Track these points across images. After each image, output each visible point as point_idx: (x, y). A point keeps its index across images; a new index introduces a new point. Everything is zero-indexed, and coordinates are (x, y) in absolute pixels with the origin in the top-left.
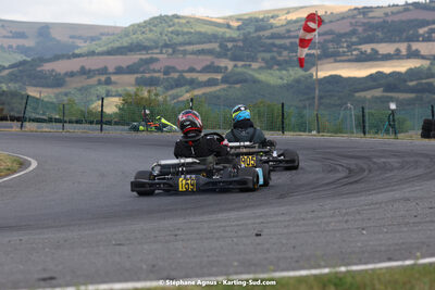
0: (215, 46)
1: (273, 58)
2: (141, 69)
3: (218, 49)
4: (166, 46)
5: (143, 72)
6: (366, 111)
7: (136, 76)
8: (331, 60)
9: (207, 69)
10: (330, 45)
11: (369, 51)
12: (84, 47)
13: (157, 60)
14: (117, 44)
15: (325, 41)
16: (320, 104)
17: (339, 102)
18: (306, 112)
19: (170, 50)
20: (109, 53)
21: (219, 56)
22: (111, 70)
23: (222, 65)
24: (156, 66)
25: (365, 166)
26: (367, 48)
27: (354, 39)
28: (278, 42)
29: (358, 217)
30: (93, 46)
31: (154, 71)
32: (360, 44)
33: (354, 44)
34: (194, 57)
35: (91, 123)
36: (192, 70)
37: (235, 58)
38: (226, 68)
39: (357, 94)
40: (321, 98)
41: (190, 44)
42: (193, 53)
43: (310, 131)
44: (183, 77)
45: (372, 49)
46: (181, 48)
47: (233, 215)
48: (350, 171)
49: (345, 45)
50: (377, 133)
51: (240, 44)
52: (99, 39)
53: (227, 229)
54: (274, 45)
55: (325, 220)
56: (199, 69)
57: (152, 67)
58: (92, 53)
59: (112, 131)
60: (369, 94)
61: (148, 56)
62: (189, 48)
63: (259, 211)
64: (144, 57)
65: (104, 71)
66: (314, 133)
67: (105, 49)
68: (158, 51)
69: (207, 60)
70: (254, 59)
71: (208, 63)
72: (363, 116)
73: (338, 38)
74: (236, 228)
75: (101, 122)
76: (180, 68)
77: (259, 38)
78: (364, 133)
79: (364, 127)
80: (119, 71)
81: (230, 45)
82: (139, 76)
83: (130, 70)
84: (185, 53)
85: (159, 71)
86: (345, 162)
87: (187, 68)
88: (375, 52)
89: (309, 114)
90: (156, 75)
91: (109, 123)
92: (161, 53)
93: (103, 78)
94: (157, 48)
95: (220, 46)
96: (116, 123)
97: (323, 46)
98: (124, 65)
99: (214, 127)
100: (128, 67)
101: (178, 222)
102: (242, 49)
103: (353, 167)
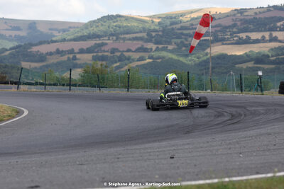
0: (144, 35)
1: (182, 42)
2: (96, 50)
3: (146, 37)
4: (112, 35)
5: (98, 52)
6: (243, 76)
7: (92, 54)
8: (220, 43)
9: (138, 50)
10: (219, 34)
11: (245, 37)
12: (58, 36)
13: (106, 44)
14: (80, 34)
15: (216, 31)
16: (213, 73)
17: (225, 71)
18: (204, 77)
19: (115, 38)
20: (75, 40)
21: (147, 41)
22: (76, 51)
23: (149, 47)
24: (106, 48)
25: (242, 113)
26: (243, 35)
27: (235, 30)
28: (185, 32)
29: (237, 146)
30: (64, 36)
31: (104, 51)
32: (239, 33)
33: (234, 33)
34: (130, 42)
35: (63, 85)
36: (129, 50)
37: (157, 43)
38: (151, 49)
39: (237, 66)
40: (213, 68)
41: (127, 33)
42: (130, 39)
43: (206, 90)
44: (124, 55)
45: (247, 36)
46: (123, 36)
47: (156, 144)
48: (232, 115)
49: (229, 33)
50: (250, 91)
51: (160, 33)
52: (69, 31)
53: (152, 154)
54: (182, 34)
55: (216, 148)
56: (134, 50)
57: (103, 48)
58: (64, 40)
59: (77, 91)
60: (244, 66)
61: (100, 42)
62: (127, 36)
63: (173, 142)
64: (97, 42)
65: (71, 51)
66: (209, 91)
67: (72, 37)
68: (107, 38)
69: (139, 44)
70: (170, 43)
71: (140, 46)
72: (241, 80)
73: (225, 29)
74: (157, 153)
75: (70, 85)
76: (121, 50)
77: (173, 29)
78: (242, 91)
79: (241, 87)
80: (82, 51)
81: (154, 34)
82: (95, 54)
83: (89, 51)
84: (124, 39)
85: (107, 51)
86: (228, 110)
87: (125, 49)
88: (249, 38)
89: (206, 79)
90: (106, 54)
91: (75, 85)
92: (109, 39)
93: (71, 56)
94: (106, 36)
95: (147, 35)
96: (80, 86)
97: (214, 34)
98: (85, 48)
99: (143, 88)
100: (87, 49)
101: (120, 149)
102: (161, 37)
103: (234, 113)
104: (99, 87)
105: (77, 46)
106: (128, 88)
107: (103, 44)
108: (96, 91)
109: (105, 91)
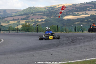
0: (43, 13)
1: (55, 16)
3: (43, 14)
4: (32, 14)
5: (27, 19)
8: (68, 16)
12: (13, 14)
13: (30, 17)
14: (21, 14)
15: (67, 11)
16: (66, 26)
17: (70, 25)
18: (63, 27)
19: (33, 15)
21: (44, 15)
22: (20, 19)
23: (44, 17)
25: (76, 39)
27: (73, 11)
28: (57, 12)
29: (74, 50)
30: (16, 14)
32: (75, 12)
33: (73, 12)
35: (16, 31)
36: (37, 19)
37: (47, 16)
39: (74, 23)
40: (66, 24)
41: (37, 13)
42: (38, 15)
45: (77, 13)
46: (35, 14)
48: (72, 40)
49: (71, 12)
50: (78, 31)
51: (48, 13)
52: (17, 12)
53: (45, 54)
54: (56, 13)
55: (67, 51)
56: (39, 18)
58: (15, 16)
59: (20, 33)
60: (77, 23)
61: (28, 16)
63: (52, 50)
65: (18, 20)
66: (65, 32)
67: (18, 15)
68: (30, 15)
70: (51, 16)
71: (41, 17)
72: (75, 28)
73: (70, 11)
74: (47, 53)
75: (18, 31)
76: (35, 18)
77: (52, 11)
78: (76, 32)
79: (76, 30)
81: (46, 13)
82: (26, 20)
84: (36, 15)
85: (30, 19)
86: (71, 38)
87: (36, 18)
91: (19, 31)
92: (31, 15)
93: (18, 21)
94: (30, 14)
95: (44, 13)
96: (21, 31)
97: (66, 13)
98: (23, 18)
99: (43, 31)
100: (24, 18)
101: (34, 52)
102: (49, 14)
103: (73, 39)
104: (28, 31)
105: (20, 17)
106: (37, 31)
107: (29, 17)
108: (27, 33)
109: (30, 33)
